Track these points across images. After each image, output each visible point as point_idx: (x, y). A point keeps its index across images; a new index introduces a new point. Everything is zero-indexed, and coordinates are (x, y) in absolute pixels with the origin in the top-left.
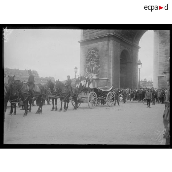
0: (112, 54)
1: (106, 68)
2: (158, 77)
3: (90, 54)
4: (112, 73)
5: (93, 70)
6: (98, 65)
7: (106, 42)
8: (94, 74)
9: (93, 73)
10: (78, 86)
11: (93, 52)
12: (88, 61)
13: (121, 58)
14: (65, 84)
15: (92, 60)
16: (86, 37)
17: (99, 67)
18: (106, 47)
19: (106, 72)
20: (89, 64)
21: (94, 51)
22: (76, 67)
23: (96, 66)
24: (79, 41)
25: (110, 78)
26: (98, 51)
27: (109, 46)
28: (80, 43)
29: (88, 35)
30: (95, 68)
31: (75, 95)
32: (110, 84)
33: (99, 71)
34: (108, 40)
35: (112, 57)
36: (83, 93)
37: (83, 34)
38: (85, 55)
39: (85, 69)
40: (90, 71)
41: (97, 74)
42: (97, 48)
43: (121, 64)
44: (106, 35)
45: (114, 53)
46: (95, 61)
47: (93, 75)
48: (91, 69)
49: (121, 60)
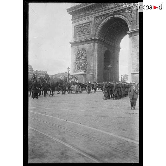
0: (97, 54)
1: (92, 65)
2: (132, 74)
3: (79, 54)
4: (96, 70)
5: (81, 67)
6: (86, 63)
7: (92, 44)
8: (83, 70)
9: (81, 69)
10: (71, 82)
11: (81, 52)
12: (77, 59)
13: (105, 58)
14: (63, 80)
15: (80, 59)
16: (76, 39)
17: (87, 65)
18: (92, 48)
19: (92, 69)
20: (79, 62)
21: (83, 51)
22: (69, 67)
23: (84, 63)
24: (70, 43)
25: (95, 74)
26: (86, 51)
27: (94, 47)
28: (71, 44)
29: (78, 38)
30: (83, 65)
31: (69, 86)
32: (95, 78)
33: (86, 68)
34: (94, 43)
35: (97, 56)
36: (73, 86)
37: (73, 36)
38: (75, 55)
39: (75, 66)
40: (79, 68)
41: (85, 70)
42: (85, 49)
43: (105, 62)
44: (93, 39)
45: (98, 54)
46: (84, 60)
47: (81, 71)
48: (80, 65)
49: (104, 58)
